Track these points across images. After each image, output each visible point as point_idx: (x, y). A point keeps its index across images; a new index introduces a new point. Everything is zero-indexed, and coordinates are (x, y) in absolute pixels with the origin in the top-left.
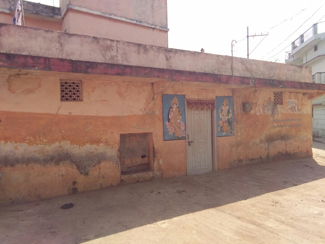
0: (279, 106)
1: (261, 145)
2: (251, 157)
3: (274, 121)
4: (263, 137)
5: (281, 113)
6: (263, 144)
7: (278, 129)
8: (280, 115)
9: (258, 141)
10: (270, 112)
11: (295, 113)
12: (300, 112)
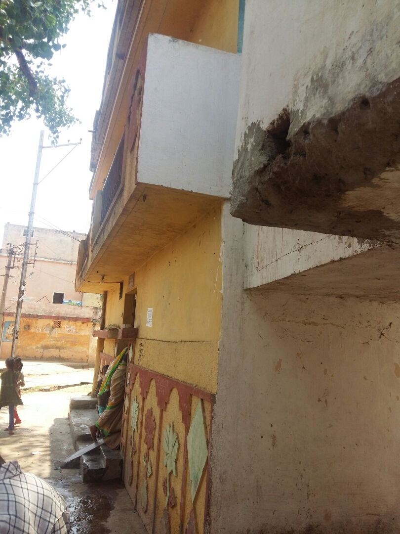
0: (57, 329)
1: (37, 350)
2: (27, 355)
3: (51, 337)
4: (39, 345)
5: (58, 333)
6: (38, 350)
7: (54, 342)
8: (57, 334)
9: (34, 347)
10: (48, 332)
11: (72, 334)
12: (78, 334)
